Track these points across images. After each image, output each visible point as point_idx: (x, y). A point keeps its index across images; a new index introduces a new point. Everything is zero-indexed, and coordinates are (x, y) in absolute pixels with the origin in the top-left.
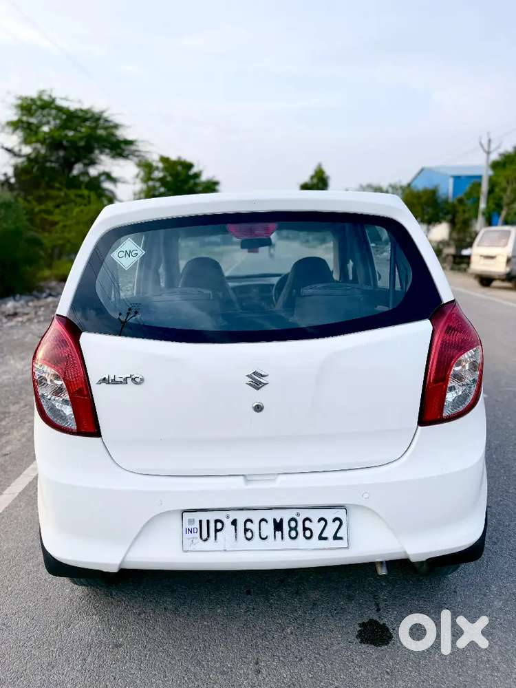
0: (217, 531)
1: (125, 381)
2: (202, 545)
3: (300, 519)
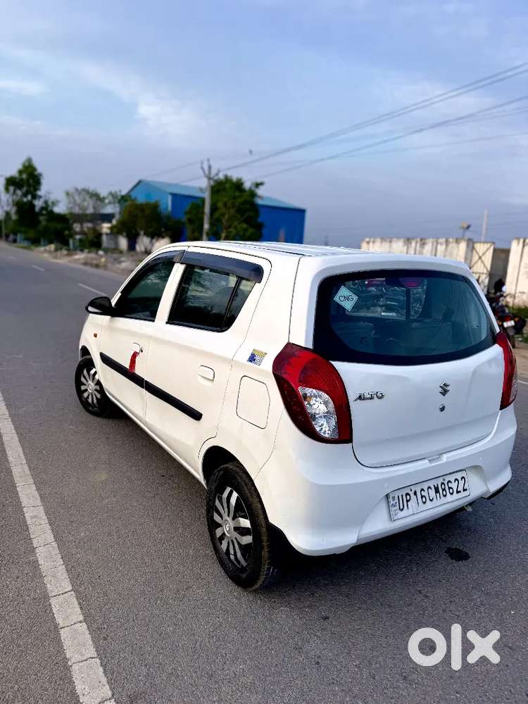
0: (407, 501)
1: (372, 398)
2: (401, 514)
3: (446, 482)
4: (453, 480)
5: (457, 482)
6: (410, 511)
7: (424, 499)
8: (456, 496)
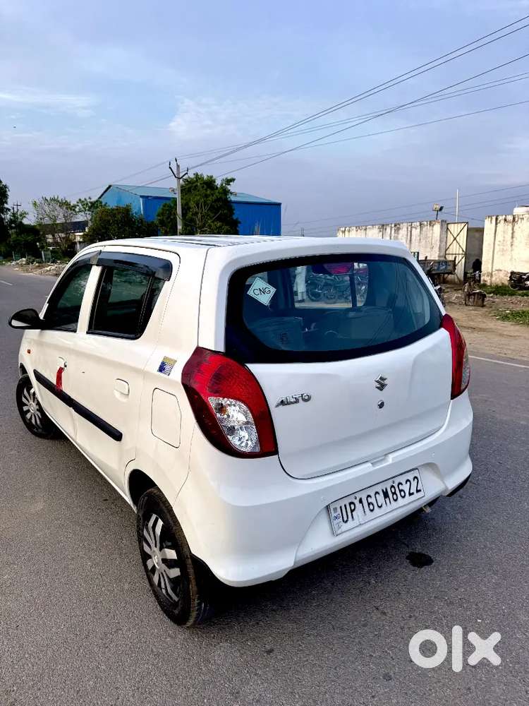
0: (352, 511)
1: (297, 401)
2: (345, 527)
3: (396, 485)
4: (404, 483)
5: (408, 483)
6: (356, 522)
7: (371, 507)
8: (408, 499)
